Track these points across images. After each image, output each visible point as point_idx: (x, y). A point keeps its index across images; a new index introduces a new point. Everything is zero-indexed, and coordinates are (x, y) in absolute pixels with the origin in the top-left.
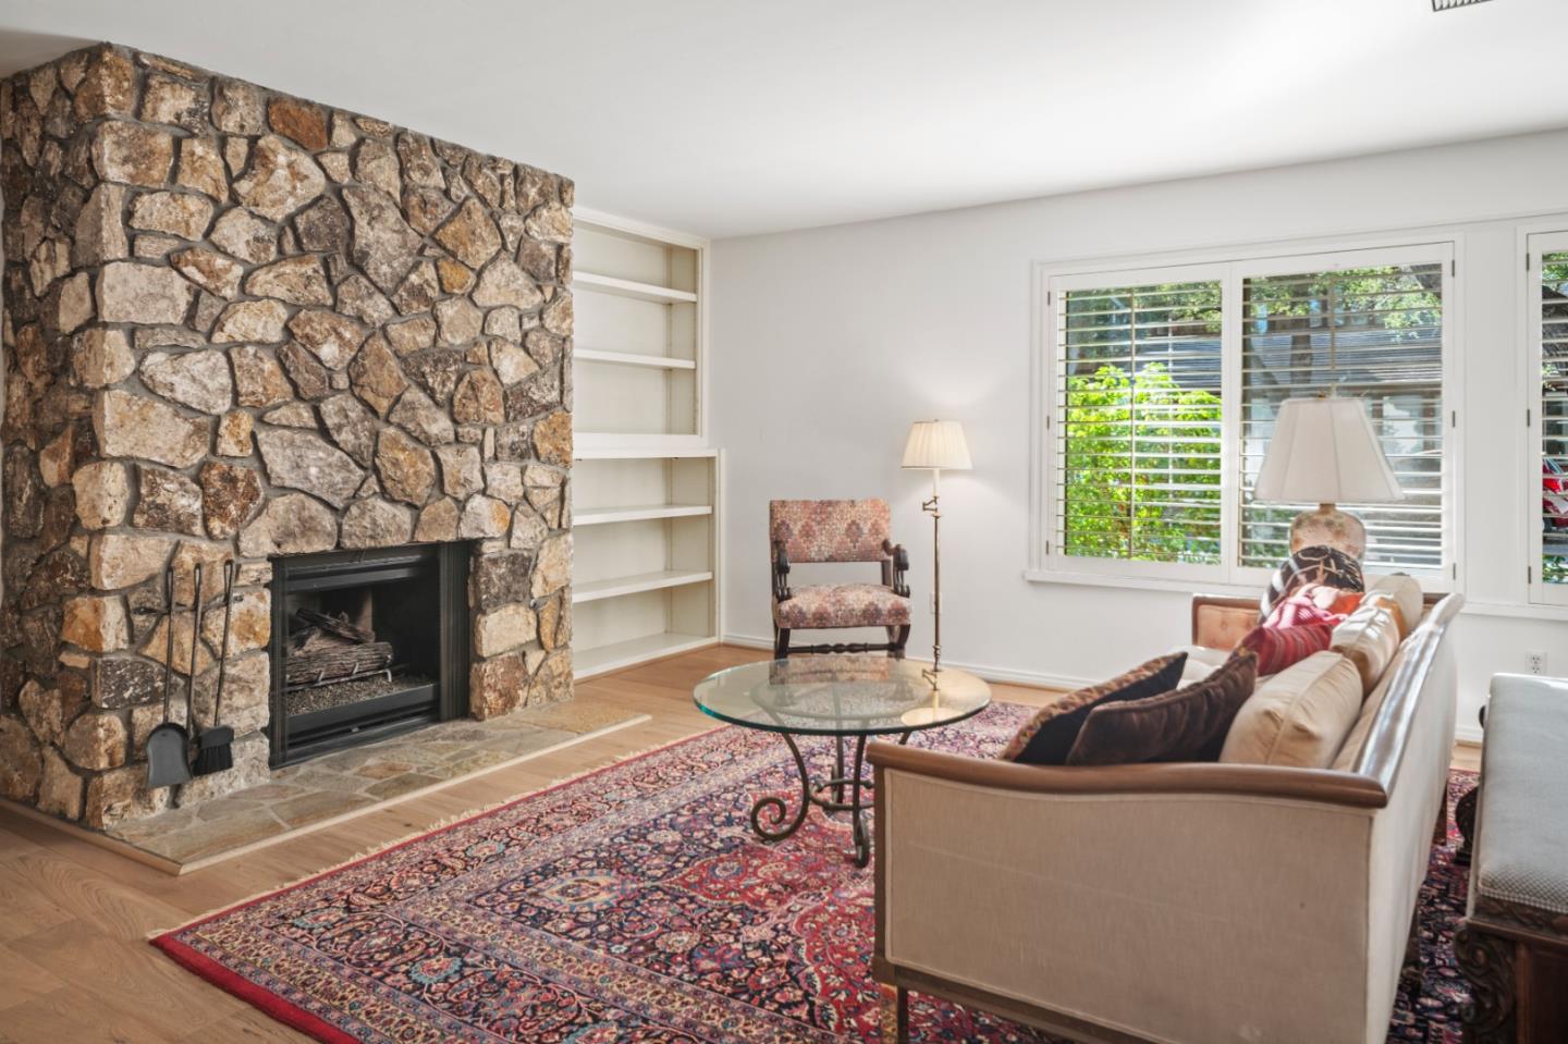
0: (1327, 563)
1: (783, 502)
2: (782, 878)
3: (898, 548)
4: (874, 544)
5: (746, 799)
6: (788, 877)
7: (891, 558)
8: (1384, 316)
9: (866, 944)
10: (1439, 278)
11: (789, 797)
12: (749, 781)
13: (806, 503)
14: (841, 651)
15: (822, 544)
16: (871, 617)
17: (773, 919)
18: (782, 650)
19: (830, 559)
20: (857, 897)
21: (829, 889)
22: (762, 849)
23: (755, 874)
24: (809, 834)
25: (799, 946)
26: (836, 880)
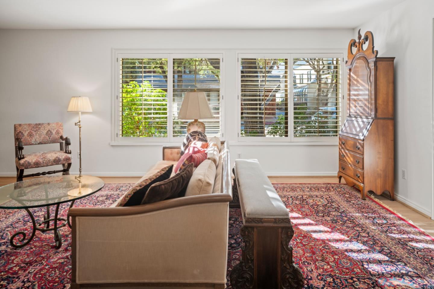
0: (198, 135)
1: (20, 125)
2: (25, 261)
3: (66, 138)
4: (57, 137)
5: (7, 234)
6: (27, 260)
7: (64, 142)
8: (199, 72)
9: (62, 276)
10: (219, 62)
11: (26, 229)
12: (8, 227)
13: (29, 125)
14: (45, 174)
15: (37, 138)
16: (57, 161)
17: (22, 278)
18: (20, 177)
19: (40, 143)
20: (57, 260)
21: (46, 260)
22: (15, 252)
23: (13, 263)
24: (36, 241)
25: (34, 285)
26: (48, 256)
